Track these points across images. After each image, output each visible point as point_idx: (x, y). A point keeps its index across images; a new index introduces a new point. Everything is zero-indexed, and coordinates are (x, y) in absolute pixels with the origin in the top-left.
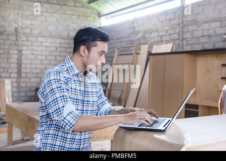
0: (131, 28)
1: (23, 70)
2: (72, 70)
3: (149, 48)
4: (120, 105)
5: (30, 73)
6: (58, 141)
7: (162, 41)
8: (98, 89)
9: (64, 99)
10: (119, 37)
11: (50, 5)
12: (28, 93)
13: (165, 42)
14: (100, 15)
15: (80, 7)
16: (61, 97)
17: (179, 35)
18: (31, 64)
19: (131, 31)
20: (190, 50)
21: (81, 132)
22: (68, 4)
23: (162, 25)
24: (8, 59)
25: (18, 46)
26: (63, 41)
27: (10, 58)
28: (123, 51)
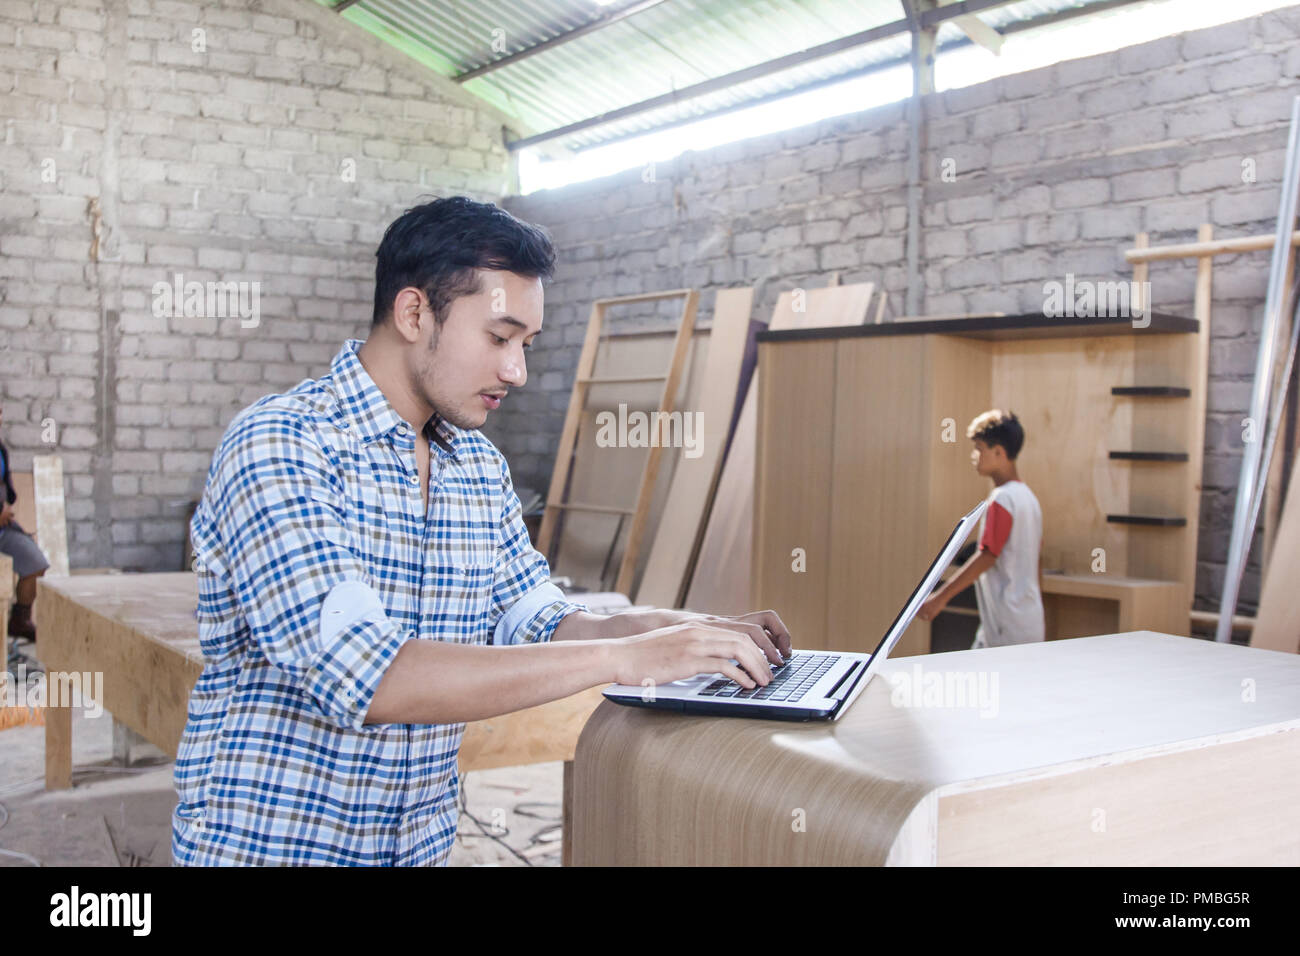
0: (666, 205)
1: (124, 414)
2: (363, 413)
3: (756, 306)
4: (613, 589)
5: (157, 426)
6: (295, 767)
7: (821, 272)
8: (497, 511)
9: (322, 558)
10: (608, 249)
11: (262, 85)
12: (147, 527)
13: (835, 276)
14: (510, 140)
15: (415, 97)
16: (306, 549)
17: (906, 242)
18: (167, 380)
19: (667, 218)
20: (963, 315)
21: (409, 727)
22: (351, 82)
23: (821, 191)
24: (47, 355)
25: (102, 290)
26: (327, 267)
27: (58, 352)
28: (625, 318)
